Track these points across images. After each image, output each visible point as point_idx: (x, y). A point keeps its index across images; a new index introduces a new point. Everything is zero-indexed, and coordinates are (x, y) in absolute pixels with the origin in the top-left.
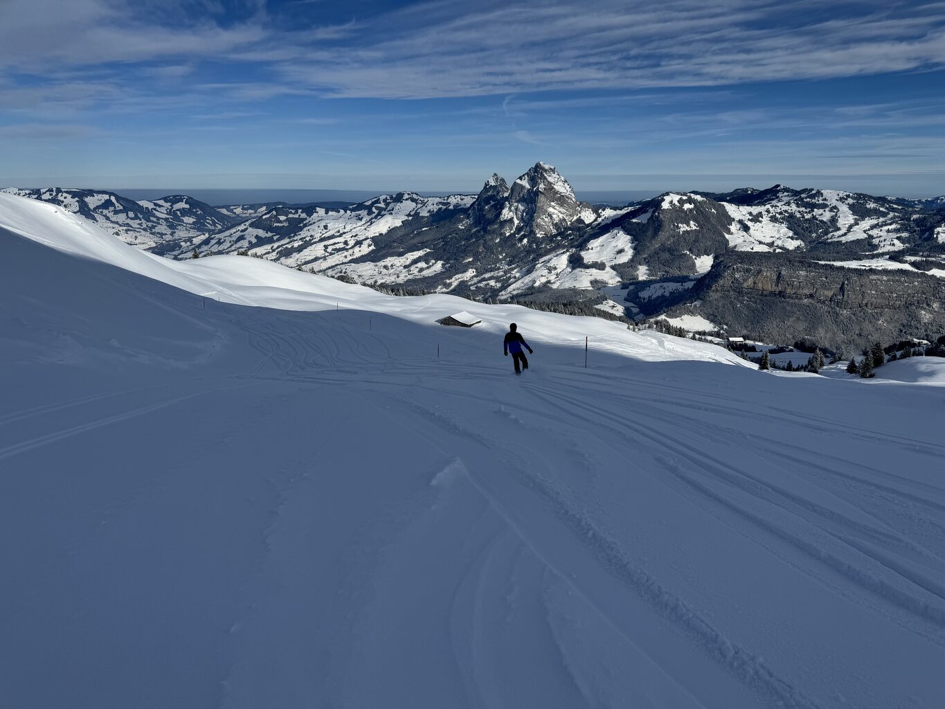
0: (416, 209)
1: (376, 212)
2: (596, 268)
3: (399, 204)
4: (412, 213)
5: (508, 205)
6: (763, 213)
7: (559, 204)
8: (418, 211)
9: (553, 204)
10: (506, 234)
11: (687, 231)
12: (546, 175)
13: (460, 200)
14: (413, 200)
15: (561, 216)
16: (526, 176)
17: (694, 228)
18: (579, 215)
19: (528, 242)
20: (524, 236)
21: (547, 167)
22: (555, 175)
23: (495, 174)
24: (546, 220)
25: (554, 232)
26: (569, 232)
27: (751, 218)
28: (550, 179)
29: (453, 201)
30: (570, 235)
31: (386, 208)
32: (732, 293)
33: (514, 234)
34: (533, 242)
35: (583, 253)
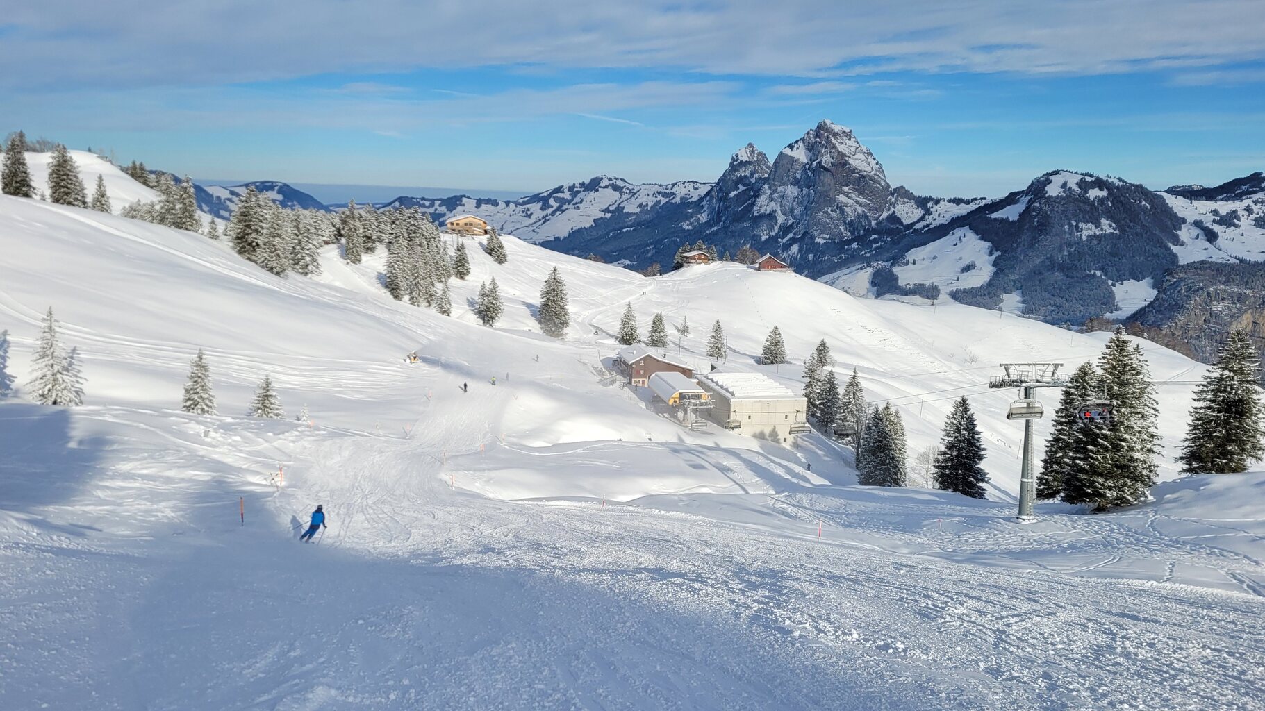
0: (618, 203)
1: (555, 205)
2: (921, 295)
3: (592, 193)
4: (611, 208)
5: (769, 192)
6: (1240, 213)
7: (856, 190)
8: (622, 205)
9: (846, 189)
10: (761, 237)
11: (1095, 236)
12: (834, 142)
13: (692, 190)
14: (616, 188)
15: (859, 209)
16: (801, 144)
17: (1109, 231)
18: (892, 209)
19: (800, 251)
20: (794, 241)
21: (837, 128)
22: (852, 142)
23: (750, 145)
24: (833, 214)
25: (847, 235)
26: (873, 237)
27: (1217, 218)
28: (841, 148)
29: (680, 191)
30: (875, 241)
31: (572, 200)
32: (1205, 342)
33: (777, 236)
34: (808, 251)
35: (897, 270)
